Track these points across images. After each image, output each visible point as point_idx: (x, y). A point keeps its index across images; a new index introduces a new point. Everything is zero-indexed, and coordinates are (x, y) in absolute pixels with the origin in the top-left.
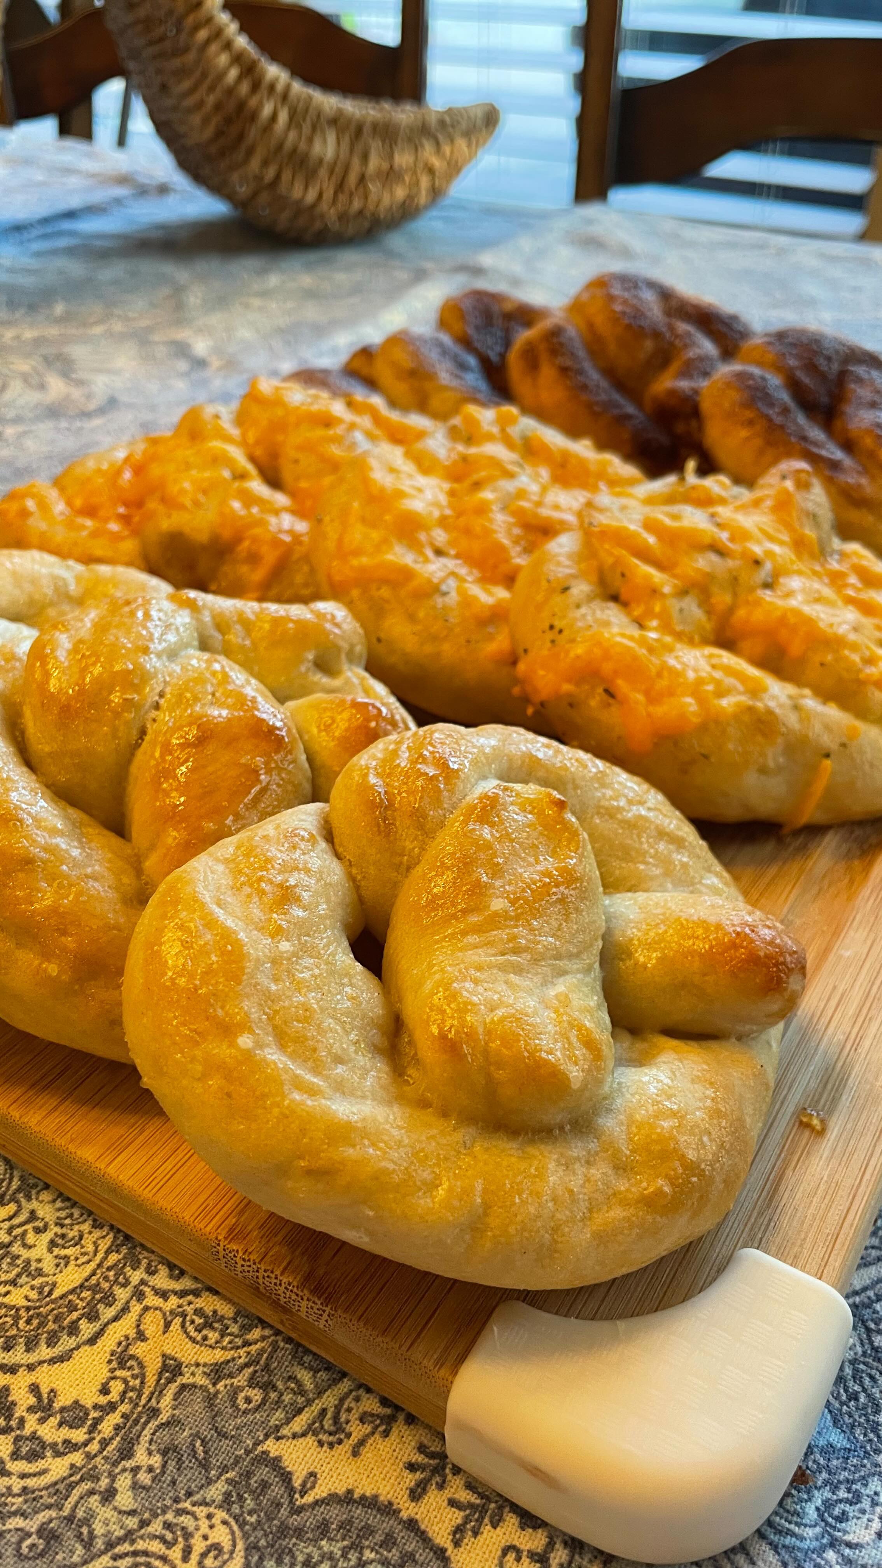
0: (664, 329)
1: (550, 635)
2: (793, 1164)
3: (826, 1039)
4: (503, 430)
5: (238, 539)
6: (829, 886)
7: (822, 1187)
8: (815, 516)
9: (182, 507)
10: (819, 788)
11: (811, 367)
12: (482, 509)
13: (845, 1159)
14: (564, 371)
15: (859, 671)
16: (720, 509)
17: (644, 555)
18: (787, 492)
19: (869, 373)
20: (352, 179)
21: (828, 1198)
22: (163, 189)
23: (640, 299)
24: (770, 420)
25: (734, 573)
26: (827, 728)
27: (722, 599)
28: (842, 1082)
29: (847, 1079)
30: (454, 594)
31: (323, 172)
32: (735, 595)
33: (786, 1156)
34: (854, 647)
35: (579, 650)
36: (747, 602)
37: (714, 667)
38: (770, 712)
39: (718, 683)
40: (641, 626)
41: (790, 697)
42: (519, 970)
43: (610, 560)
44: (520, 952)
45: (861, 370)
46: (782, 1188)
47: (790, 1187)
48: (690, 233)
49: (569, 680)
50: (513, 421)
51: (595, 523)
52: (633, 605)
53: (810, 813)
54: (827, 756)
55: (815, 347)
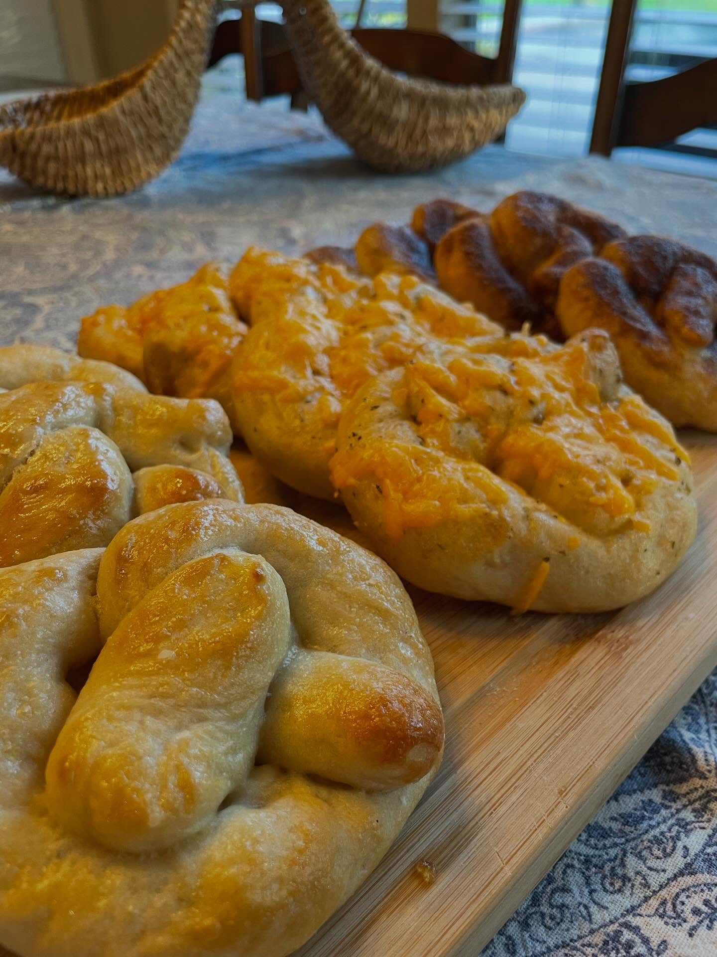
0: (552, 231)
1: (353, 441)
2: (392, 909)
3: (470, 799)
4: (401, 292)
5: (198, 351)
6: (537, 663)
7: (406, 937)
8: (601, 371)
9: (167, 327)
10: (538, 585)
11: (649, 263)
12: (361, 345)
13: (436, 915)
14: (467, 254)
15: (592, 495)
16: (521, 360)
17: (442, 389)
18: (581, 351)
19: (695, 270)
20: (418, 132)
21: (405, 948)
22: (320, 139)
23: (539, 209)
24: (601, 298)
25: (512, 408)
26: (550, 536)
27: (496, 426)
28: (468, 840)
29: (474, 838)
30: (314, 403)
31: (399, 128)
32: (508, 425)
33: (390, 900)
34: (591, 475)
35: (366, 454)
36: (517, 432)
37: (467, 479)
38: (502, 518)
39: (464, 491)
40: (423, 442)
41: (526, 510)
42: (157, 713)
43: (416, 389)
44: (167, 697)
45: (689, 268)
46: (371, 931)
47: (378, 931)
48: (649, 177)
49: (355, 477)
50: (412, 286)
51: (415, 361)
52: (423, 425)
53: (531, 602)
54: (547, 559)
55: (656, 249)
